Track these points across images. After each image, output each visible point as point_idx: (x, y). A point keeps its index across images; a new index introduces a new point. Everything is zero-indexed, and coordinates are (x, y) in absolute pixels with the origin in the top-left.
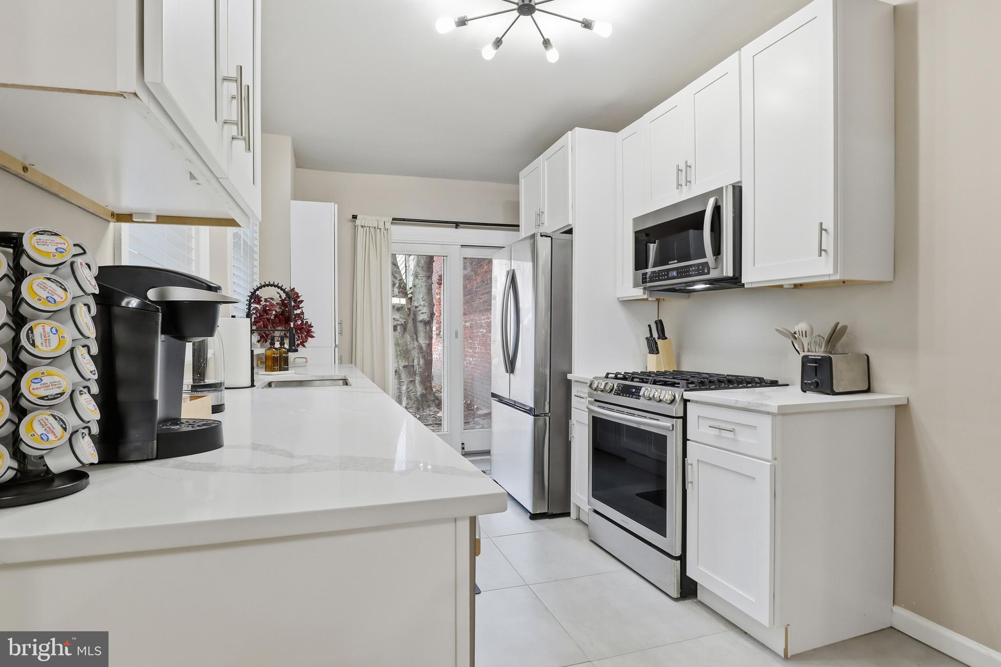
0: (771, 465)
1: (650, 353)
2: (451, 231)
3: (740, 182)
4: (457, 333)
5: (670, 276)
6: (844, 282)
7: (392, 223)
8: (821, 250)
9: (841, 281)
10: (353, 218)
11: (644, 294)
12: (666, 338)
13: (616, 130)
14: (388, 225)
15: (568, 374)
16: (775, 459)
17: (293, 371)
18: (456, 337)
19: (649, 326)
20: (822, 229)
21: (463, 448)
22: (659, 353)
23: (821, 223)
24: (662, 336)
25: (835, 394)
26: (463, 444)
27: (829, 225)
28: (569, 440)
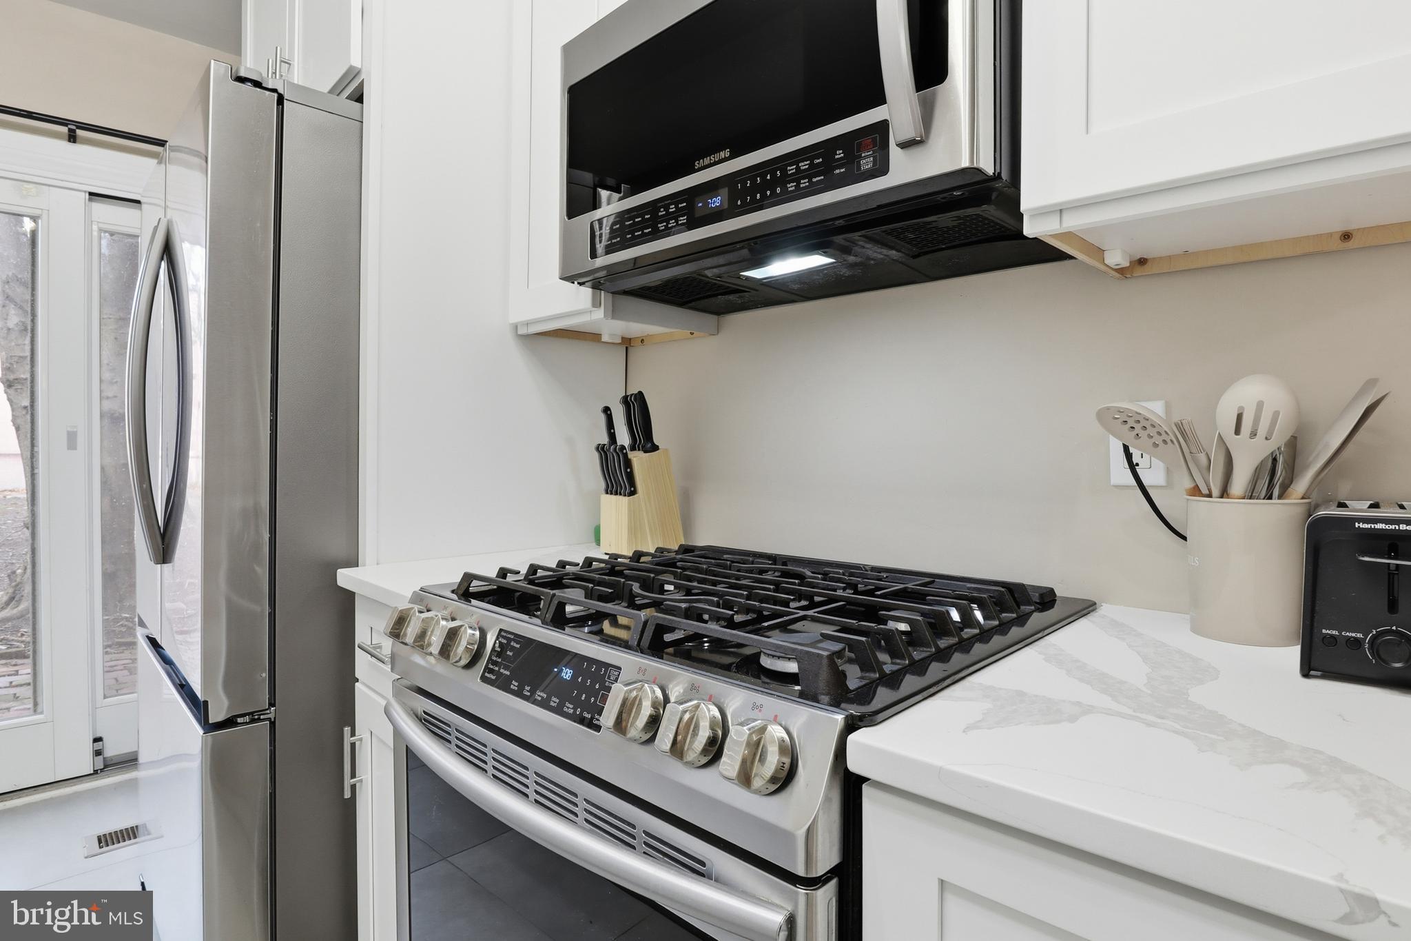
1: (609, 491)
5: (698, 214)
11: (596, 303)
12: (655, 448)
19: (607, 410)
21: (98, 753)
22: (635, 494)
24: (645, 440)
26: (97, 740)
28: (347, 795)
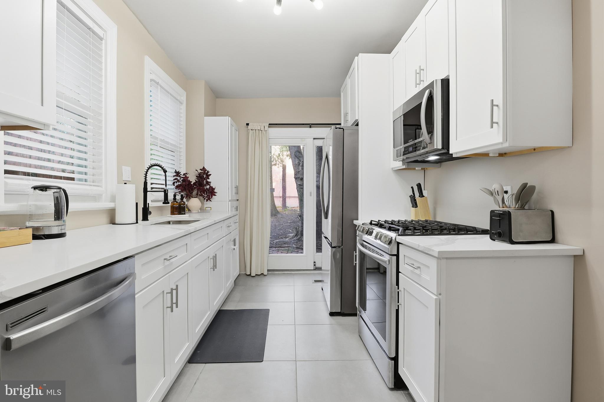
0: (436, 299)
2: (307, 130)
3: (448, 76)
4: (311, 193)
5: (409, 151)
6: (534, 149)
7: (269, 127)
8: (492, 123)
9: (532, 149)
10: (247, 125)
11: (403, 165)
12: (424, 196)
13: (389, 52)
14: (267, 128)
15: (354, 221)
16: (440, 294)
17: (188, 215)
18: (311, 195)
19: (412, 187)
20: (493, 105)
21: (315, 265)
22: (417, 207)
23: (492, 100)
24: (421, 195)
25: (512, 242)
26: (314, 262)
27: (499, 100)
28: (354, 265)
